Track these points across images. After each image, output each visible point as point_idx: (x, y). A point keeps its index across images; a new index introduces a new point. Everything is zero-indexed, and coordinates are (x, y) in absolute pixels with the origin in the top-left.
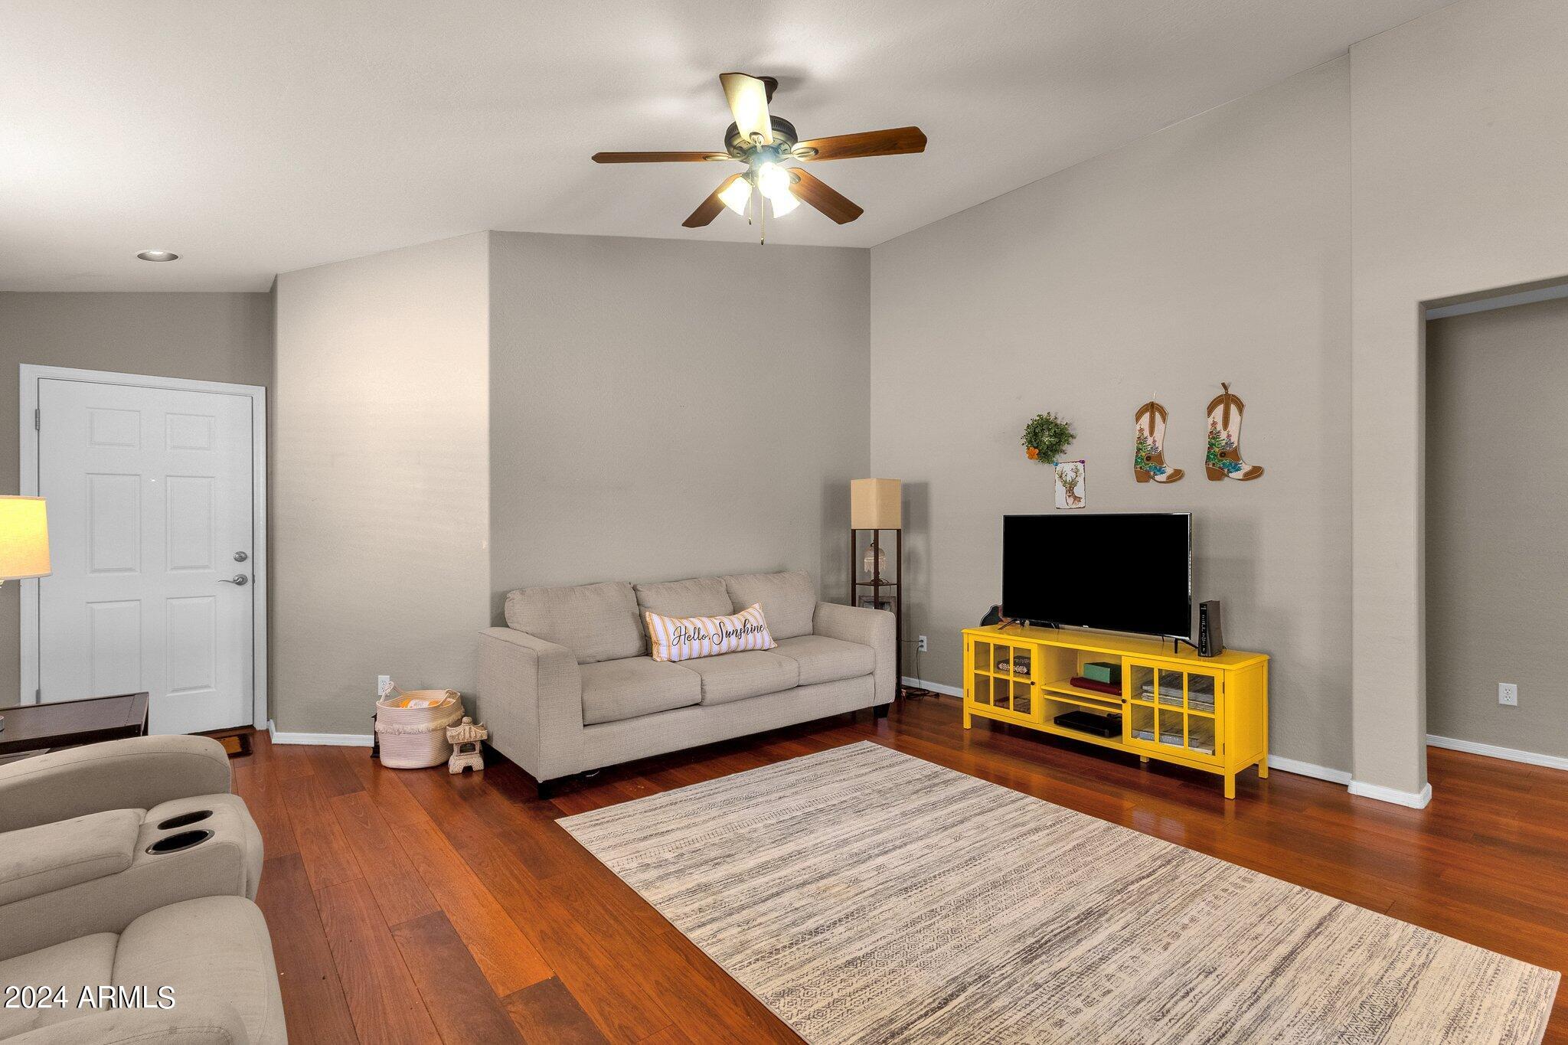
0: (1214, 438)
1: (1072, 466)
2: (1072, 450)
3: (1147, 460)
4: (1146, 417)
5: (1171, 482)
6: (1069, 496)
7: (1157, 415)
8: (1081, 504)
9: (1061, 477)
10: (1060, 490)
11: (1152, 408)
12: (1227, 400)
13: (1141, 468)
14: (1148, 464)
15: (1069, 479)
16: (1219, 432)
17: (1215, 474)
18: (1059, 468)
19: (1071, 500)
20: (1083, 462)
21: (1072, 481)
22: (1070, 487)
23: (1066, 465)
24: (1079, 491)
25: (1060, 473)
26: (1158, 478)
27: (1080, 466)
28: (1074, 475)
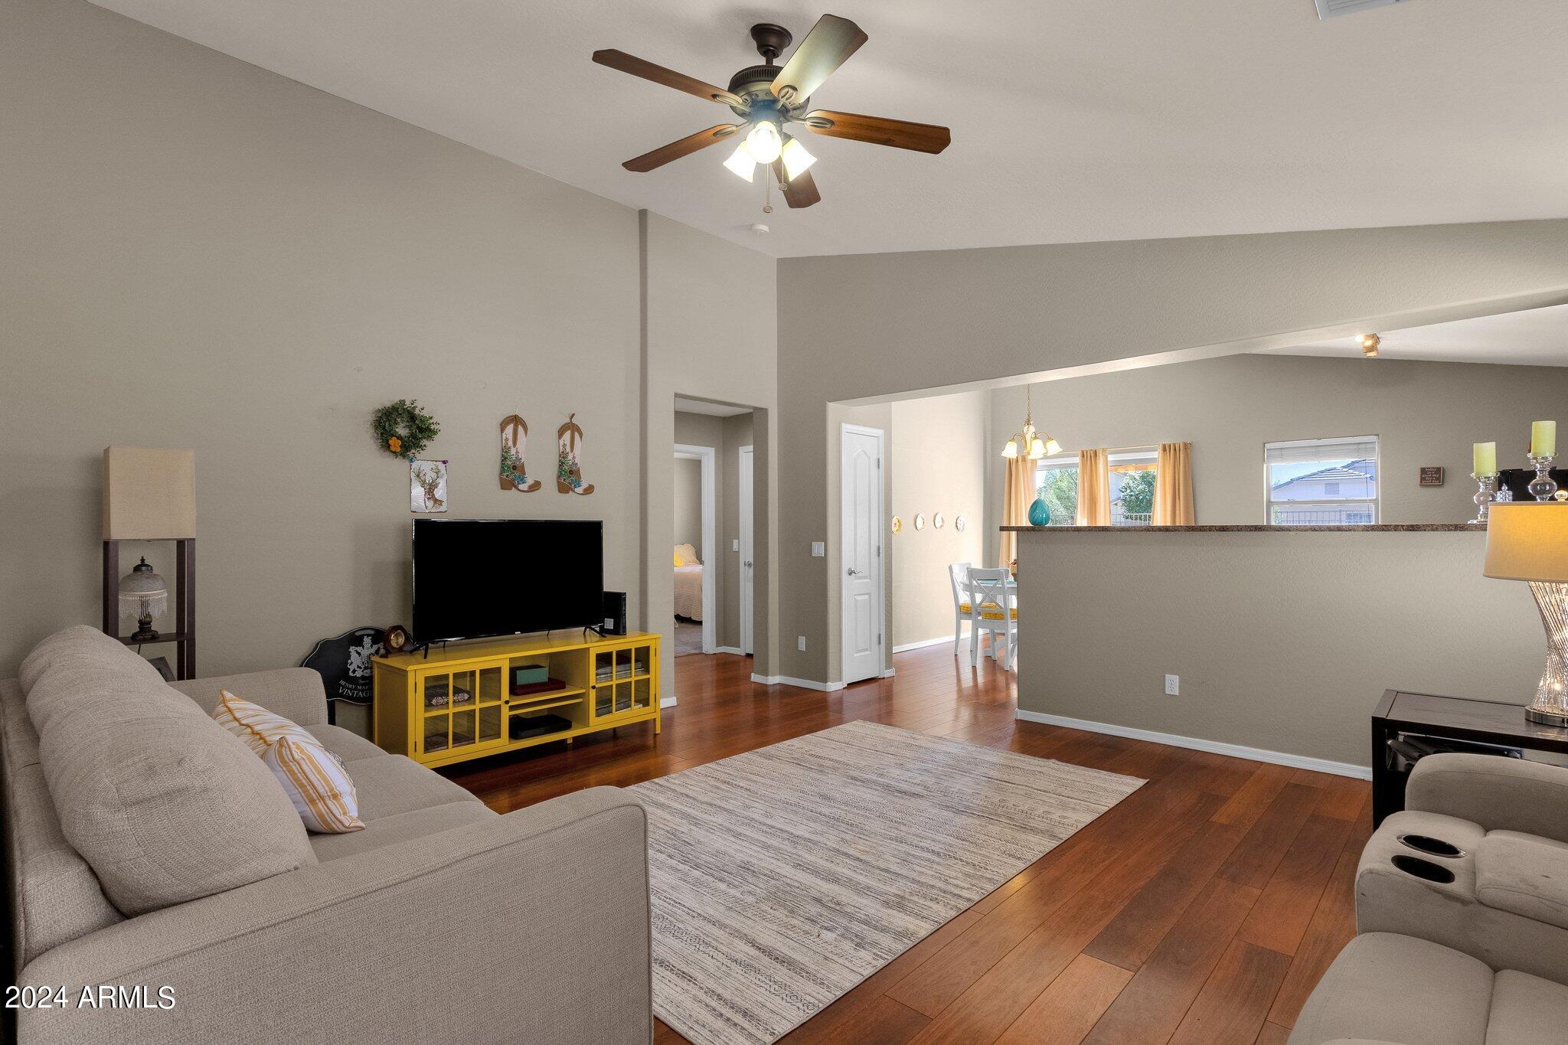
0: (563, 457)
1: (431, 465)
2: (432, 448)
3: (514, 469)
4: (510, 428)
5: (531, 491)
6: (429, 499)
7: (520, 428)
8: (443, 508)
9: (418, 476)
10: (418, 492)
11: (516, 420)
12: (570, 428)
13: (507, 476)
14: (511, 473)
15: (428, 480)
16: (568, 453)
17: (564, 489)
18: (415, 465)
19: (430, 504)
20: (444, 462)
21: (433, 482)
22: (430, 488)
23: (424, 462)
24: (439, 493)
25: (416, 471)
26: (521, 487)
27: (441, 466)
28: (434, 475)
